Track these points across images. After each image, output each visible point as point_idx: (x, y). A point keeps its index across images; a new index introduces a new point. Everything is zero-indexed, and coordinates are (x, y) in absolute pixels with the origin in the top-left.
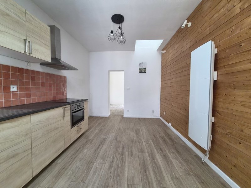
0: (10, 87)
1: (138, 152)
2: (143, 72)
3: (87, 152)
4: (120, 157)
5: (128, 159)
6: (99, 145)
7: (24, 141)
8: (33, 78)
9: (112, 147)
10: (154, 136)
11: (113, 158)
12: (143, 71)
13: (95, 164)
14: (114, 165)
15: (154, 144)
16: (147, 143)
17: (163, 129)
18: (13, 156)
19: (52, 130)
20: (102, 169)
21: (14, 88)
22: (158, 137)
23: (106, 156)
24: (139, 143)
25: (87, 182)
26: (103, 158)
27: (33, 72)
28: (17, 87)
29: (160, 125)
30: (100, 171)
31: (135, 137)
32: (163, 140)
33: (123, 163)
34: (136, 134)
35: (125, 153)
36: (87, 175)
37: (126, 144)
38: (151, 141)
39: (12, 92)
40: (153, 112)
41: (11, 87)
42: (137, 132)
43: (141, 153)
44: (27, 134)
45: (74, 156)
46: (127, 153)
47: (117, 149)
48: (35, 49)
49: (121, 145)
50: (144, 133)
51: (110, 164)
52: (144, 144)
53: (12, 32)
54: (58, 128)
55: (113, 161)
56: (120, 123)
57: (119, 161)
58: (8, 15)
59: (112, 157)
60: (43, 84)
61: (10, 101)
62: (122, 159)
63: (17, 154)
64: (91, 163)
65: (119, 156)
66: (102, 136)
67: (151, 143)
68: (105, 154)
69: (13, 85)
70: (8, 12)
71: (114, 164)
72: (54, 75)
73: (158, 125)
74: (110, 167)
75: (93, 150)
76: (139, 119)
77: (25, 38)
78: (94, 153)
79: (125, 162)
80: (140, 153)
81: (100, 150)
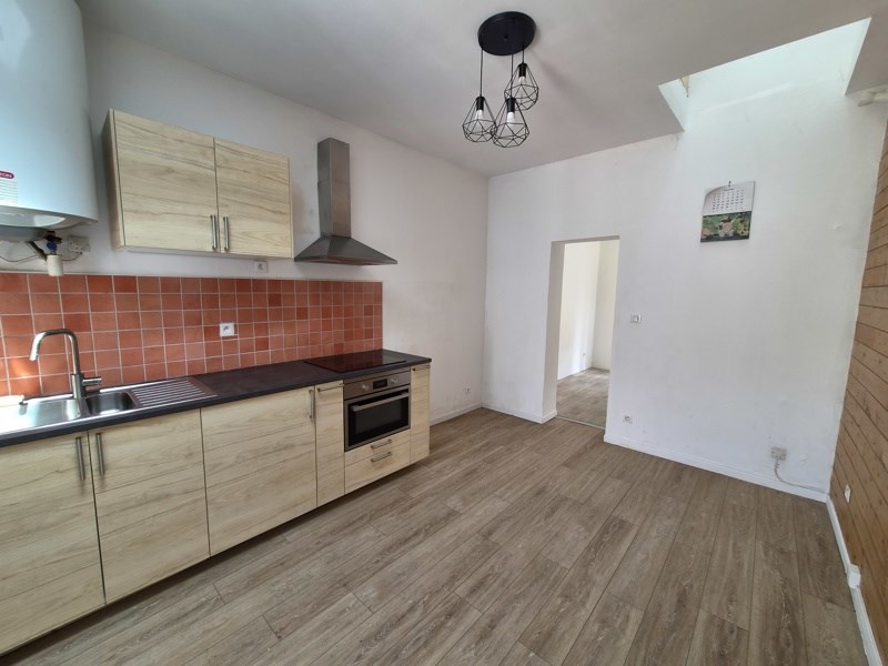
0: (218, 328)
1: (522, 639)
2: (727, 238)
3: (368, 540)
4: (438, 616)
5: (456, 644)
6: (416, 534)
7: (182, 469)
8: (275, 300)
9: (448, 560)
10: (682, 602)
11: (412, 609)
12: (728, 229)
13: (351, 594)
14: (388, 638)
15: (637, 641)
16: (604, 622)
17: (786, 582)
18: (158, 499)
19: (271, 450)
20: (351, 627)
21: (227, 330)
22: (703, 616)
23: (399, 584)
24: (566, 597)
25: (286, 642)
26: (385, 591)
27: (275, 283)
28: (235, 326)
29: (792, 547)
30: (342, 630)
31: (574, 559)
32: (715, 646)
33: (424, 651)
34: (588, 548)
35: (467, 610)
36: (303, 620)
37: (504, 576)
38: (636, 616)
39: (224, 338)
40: (780, 455)
41: (222, 326)
42: (607, 538)
43: (531, 650)
44: (191, 454)
45: (328, 539)
46: (473, 616)
47: (453, 578)
48: (243, 233)
49: (484, 570)
50: (640, 556)
51: (385, 624)
52: (583, 614)
53: (180, 208)
54: (292, 446)
55: (401, 619)
56: (566, 464)
57: (419, 631)
58: (169, 171)
59: (411, 602)
60: (302, 314)
61: (220, 359)
62: (435, 632)
63: (167, 496)
64: (345, 585)
65: (438, 611)
66: (454, 502)
67: (623, 631)
68: (403, 578)
69: (224, 321)
70: (168, 163)
71: (396, 634)
72: (338, 285)
73: (767, 546)
74: (378, 635)
75: (387, 541)
76: (680, 470)
77: (214, 212)
78: (380, 554)
79: (431, 652)
80: (521, 649)
81: (404, 552)
